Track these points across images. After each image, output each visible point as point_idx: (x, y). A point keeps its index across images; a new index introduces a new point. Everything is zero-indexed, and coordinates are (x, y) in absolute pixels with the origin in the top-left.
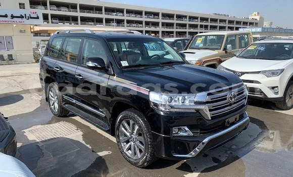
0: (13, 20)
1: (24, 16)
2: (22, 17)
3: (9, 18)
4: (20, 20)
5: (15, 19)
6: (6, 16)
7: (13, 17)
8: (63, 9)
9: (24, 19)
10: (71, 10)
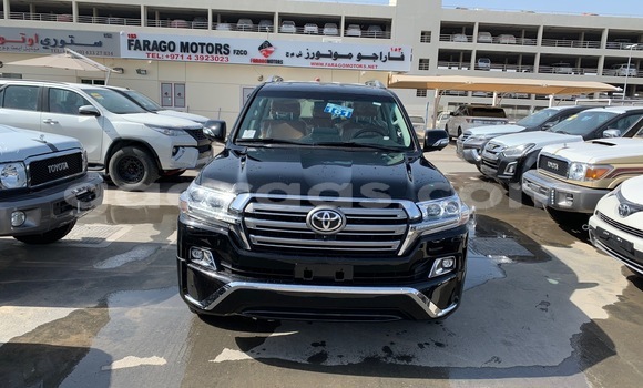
0: (359, 63)
1: (378, 55)
2: (375, 57)
3: (353, 61)
4: (371, 62)
5: (363, 62)
6: (350, 56)
7: (360, 57)
8: (504, 39)
9: (378, 62)
10: (523, 40)
